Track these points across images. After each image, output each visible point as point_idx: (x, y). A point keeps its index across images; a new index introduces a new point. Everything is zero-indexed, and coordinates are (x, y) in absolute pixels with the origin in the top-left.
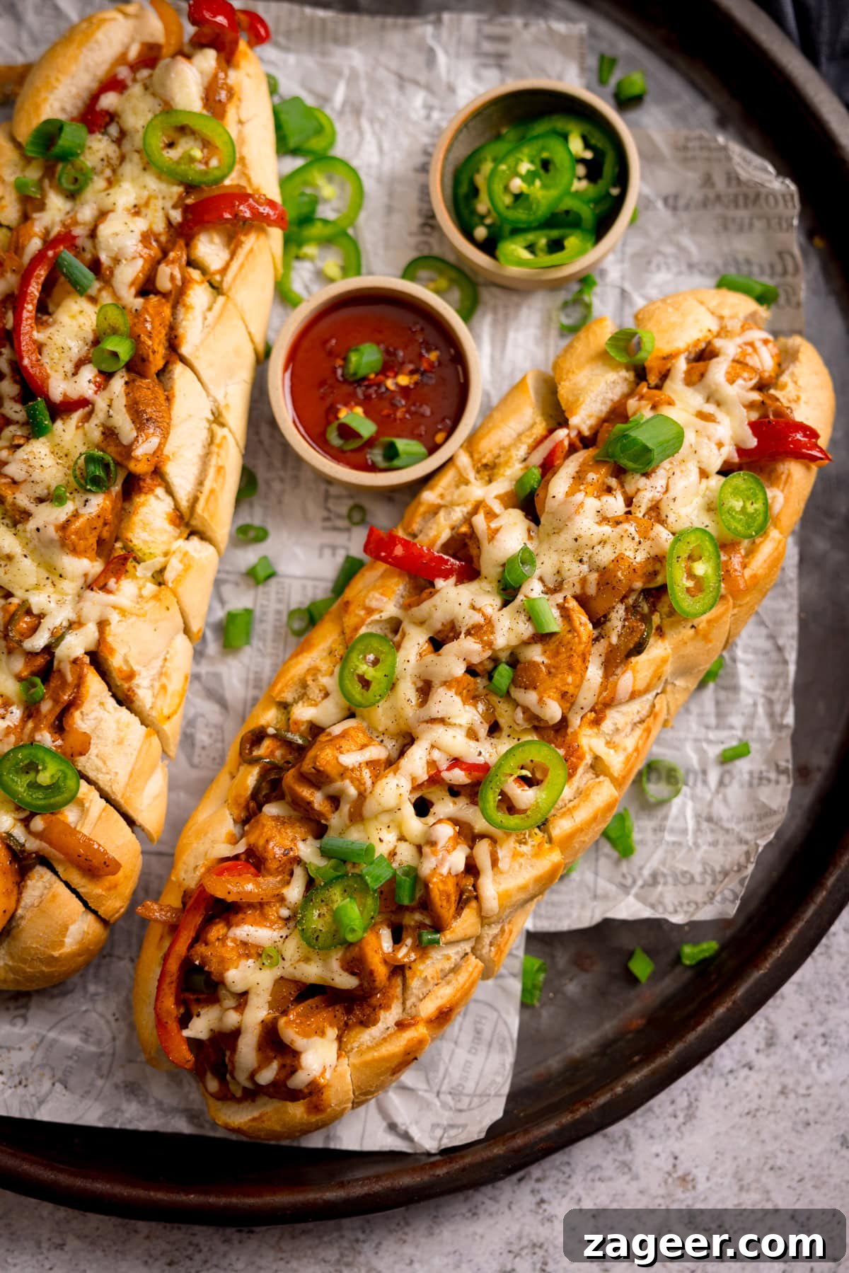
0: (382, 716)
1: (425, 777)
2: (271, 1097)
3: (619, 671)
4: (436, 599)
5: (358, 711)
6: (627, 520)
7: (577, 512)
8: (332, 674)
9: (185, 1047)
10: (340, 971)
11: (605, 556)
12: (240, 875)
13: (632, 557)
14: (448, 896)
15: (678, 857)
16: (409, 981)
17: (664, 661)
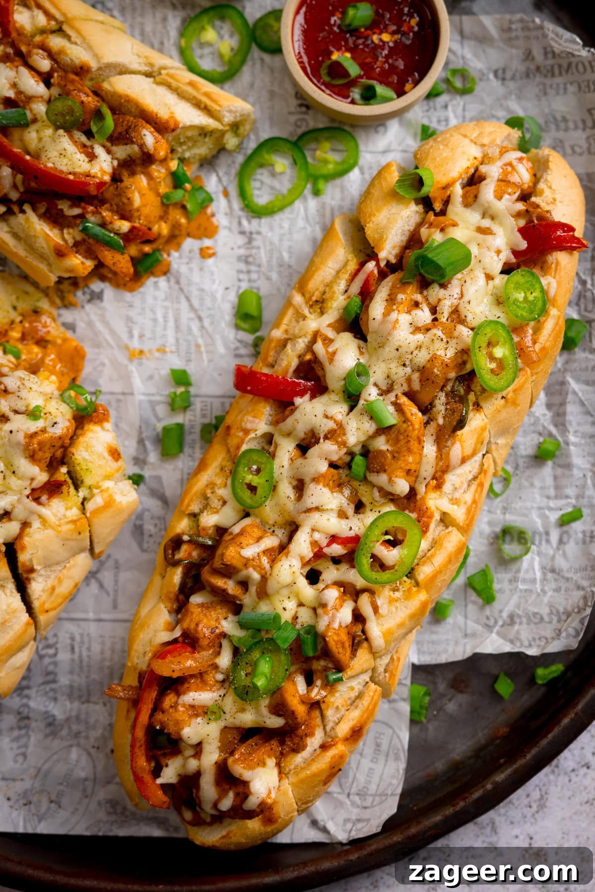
0: (269, 511)
1: (311, 555)
2: (233, 818)
3: (449, 443)
4: (297, 414)
5: (251, 511)
6: (435, 326)
7: (394, 328)
8: (225, 485)
9: (160, 793)
10: (269, 715)
11: (422, 357)
12: (180, 655)
13: (443, 355)
14: (343, 644)
15: (530, 602)
16: (325, 712)
17: (483, 429)
